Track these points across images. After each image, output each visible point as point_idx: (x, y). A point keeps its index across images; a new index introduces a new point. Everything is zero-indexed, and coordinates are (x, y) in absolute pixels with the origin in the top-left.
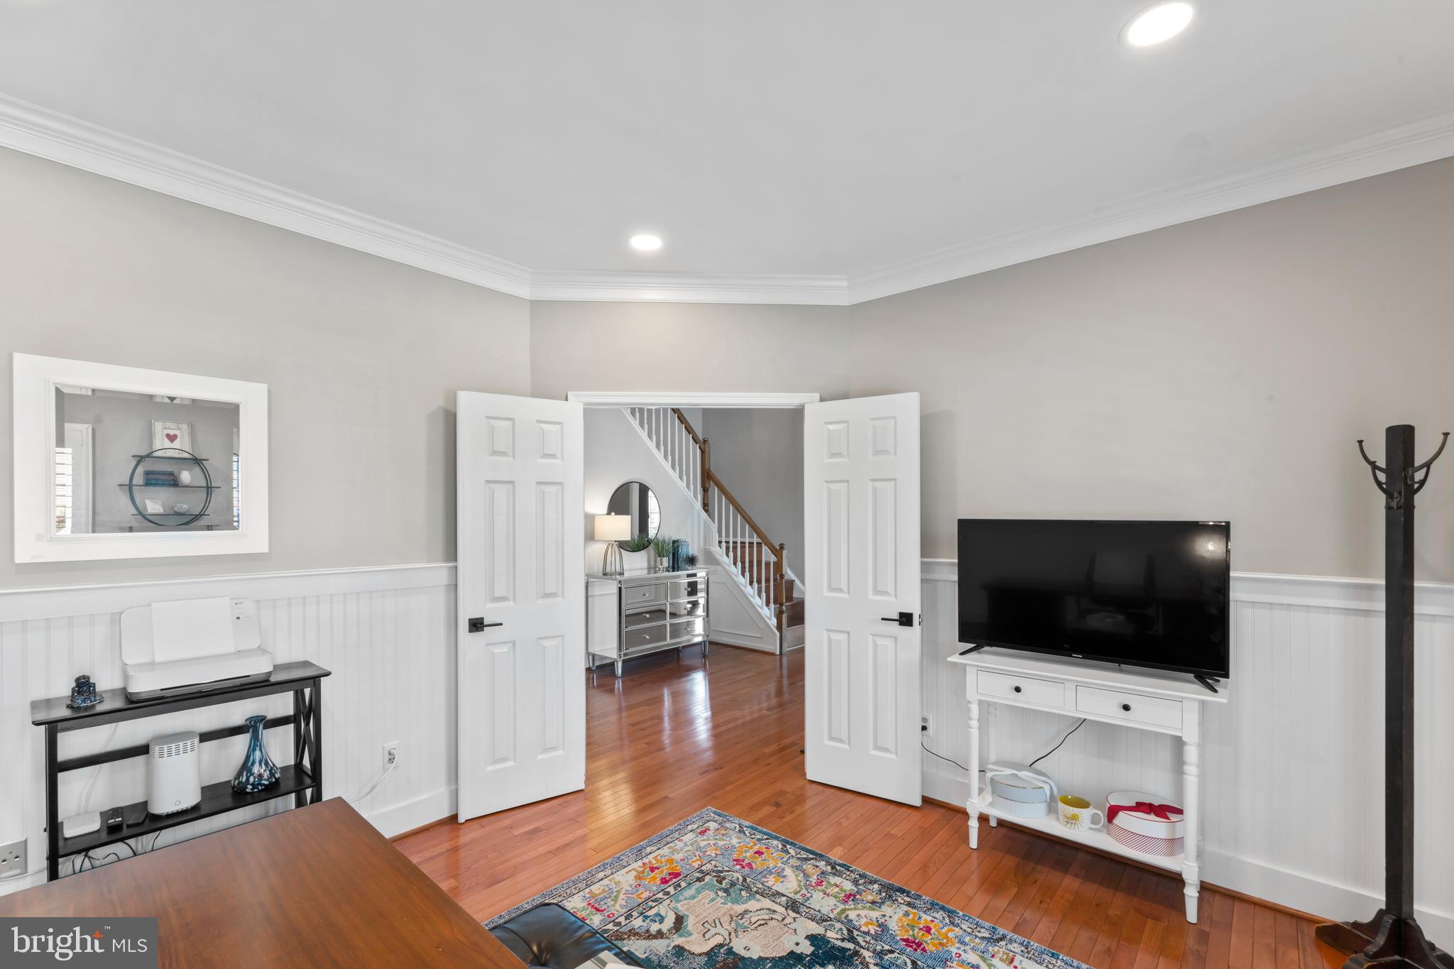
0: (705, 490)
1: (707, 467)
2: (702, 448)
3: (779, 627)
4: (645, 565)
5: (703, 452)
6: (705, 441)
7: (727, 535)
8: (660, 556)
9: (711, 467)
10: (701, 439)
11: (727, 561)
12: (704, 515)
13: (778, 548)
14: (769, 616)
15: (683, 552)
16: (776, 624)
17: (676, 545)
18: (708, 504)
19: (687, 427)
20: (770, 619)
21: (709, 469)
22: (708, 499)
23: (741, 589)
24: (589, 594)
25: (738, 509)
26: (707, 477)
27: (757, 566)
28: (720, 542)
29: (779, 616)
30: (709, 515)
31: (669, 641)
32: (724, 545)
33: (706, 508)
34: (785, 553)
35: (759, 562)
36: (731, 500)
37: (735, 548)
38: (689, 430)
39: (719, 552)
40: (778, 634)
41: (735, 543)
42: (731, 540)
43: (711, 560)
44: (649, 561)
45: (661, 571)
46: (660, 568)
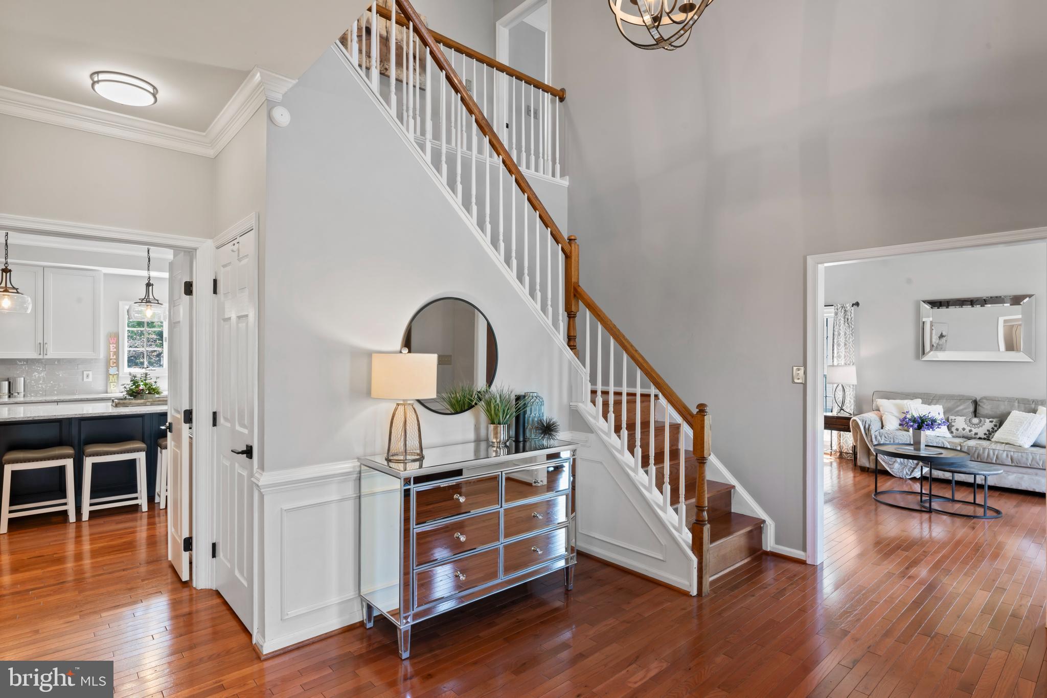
0: (571, 315)
1: (574, 280)
2: (568, 251)
3: (697, 546)
4: (471, 436)
5: (568, 257)
6: (570, 240)
7: (606, 382)
8: (493, 423)
9: (580, 281)
10: (566, 237)
11: (605, 426)
12: (569, 353)
13: (695, 411)
14: (677, 525)
15: (533, 414)
16: (690, 542)
17: (521, 403)
18: (575, 337)
19: (543, 215)
20: (679, 530)
21: (578, 283)
22: (574, 328)
23: (628, 475)
24: (364, 490)
25: (624, 344)
26: (573, 294)
27: (656, 436)
28: (594, 392)
29: (696, 528)
30: (577, 354)
31: (502, 578)
32: (599, 400)
33: (572, 344)
34: (708, 420)
35: (645, 425)
36: (611, 330)
37: (618, 403)
38: (546, 221)
39: (592, 412)
40: (695, 560)
41: (618, 394)
42: (612, 389)
43: (578, 421)
44: (477, 429)
45: (494, 447)
46: (494, 443)
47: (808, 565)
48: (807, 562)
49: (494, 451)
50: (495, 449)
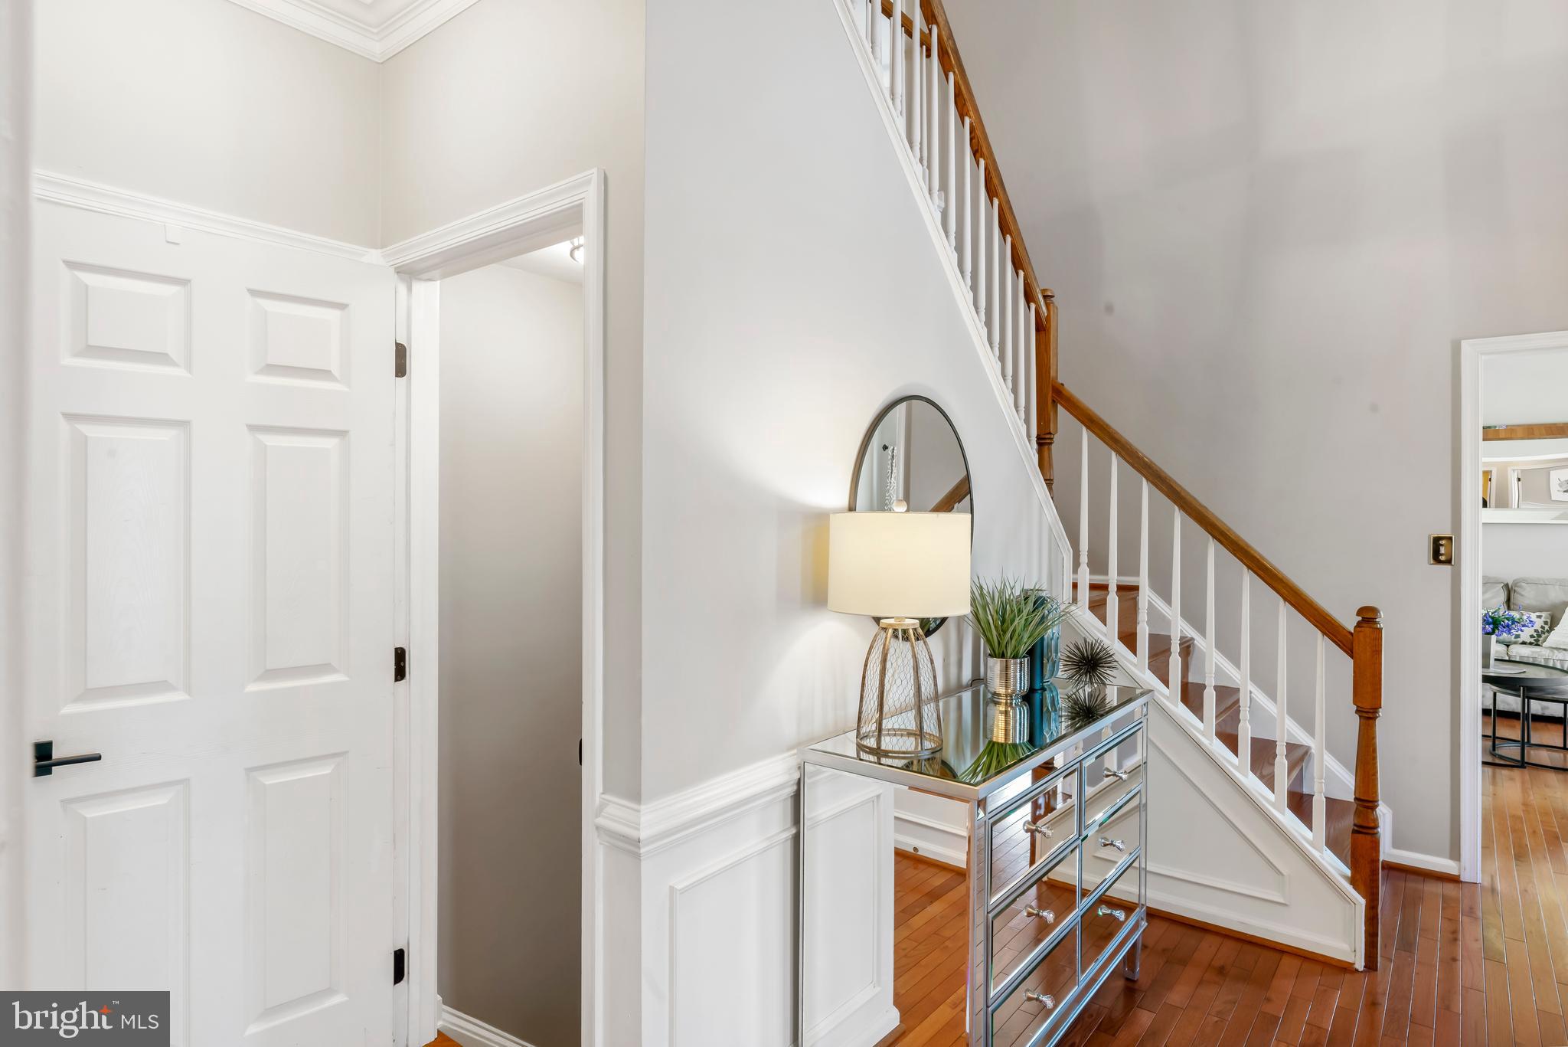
0: (1045, 440)
2: (1041, 317)
5: (1042, 330)
6: (1046, 296)
12: (1051, 512)
18: (1051, 482)
20: (1316, 845)
22: (1051, 465)
38: (1020, 256)
40: (1361, 902)
45: (999, 703)
46: (999, 695)
47: (1464, 885)
48: (1462, 879)
49: (1001, 712)
50: (1002, 708)
